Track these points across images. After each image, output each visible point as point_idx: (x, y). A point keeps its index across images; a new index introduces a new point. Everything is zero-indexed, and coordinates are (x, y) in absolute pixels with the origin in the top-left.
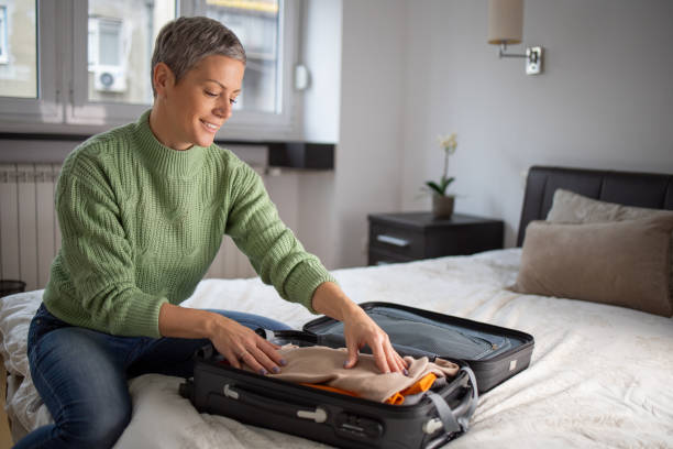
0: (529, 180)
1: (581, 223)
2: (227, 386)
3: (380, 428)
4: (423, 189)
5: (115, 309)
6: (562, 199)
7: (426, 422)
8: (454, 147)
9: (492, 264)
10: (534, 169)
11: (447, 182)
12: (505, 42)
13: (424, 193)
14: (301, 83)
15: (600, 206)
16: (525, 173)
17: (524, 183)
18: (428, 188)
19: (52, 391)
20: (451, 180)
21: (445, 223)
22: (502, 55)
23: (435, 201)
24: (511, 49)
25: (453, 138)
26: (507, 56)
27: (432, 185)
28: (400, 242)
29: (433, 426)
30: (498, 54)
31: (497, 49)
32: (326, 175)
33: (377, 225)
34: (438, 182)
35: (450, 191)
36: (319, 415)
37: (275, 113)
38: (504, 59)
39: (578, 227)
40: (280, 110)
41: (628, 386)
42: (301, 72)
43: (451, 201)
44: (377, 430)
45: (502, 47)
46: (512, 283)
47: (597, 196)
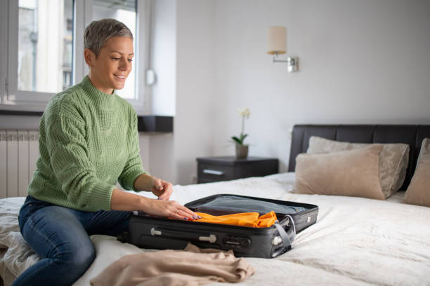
0: (293, 134)
1: (328, 153)
2: (153, 229)
3: (249, 241)
4: (230, 141)
5: (87, 186)
6: (314, 142)
7: (273, 239)
8: (248, 115)
9: (277, 181)
10: (296, 127)
11: (244, 137)
12: (276, 53)
13: (230, 144)
14: (151, 80)
15: (337, 144)
16: (291, 130)
17: (290, 136)
18: (233, 140)
19: (47, 238)
20: (246, 136)
21: (244, 160)
22: (274, 61)
23: (237, 148)
24: (280, 57)
25: (247, 110)
26: (278, 61)
27: (235, 139)
28: (219, 173)
29: (277, 240)
30: (272, 59)
31: (271, 57)
32: (169, 135)
33: (203, 164)
34: (238, 136)
35: (245, 142)
36: (212, 238)
37: (135, 99)
38: (276, 63)
39: (327, 155)
40: (137, 97)
41: (372, 228)
42: (150, 74)
43: (246, 148)
44: (247, 242)
45: (275, 55)
46: (291, 190)
47: (334, 139)
